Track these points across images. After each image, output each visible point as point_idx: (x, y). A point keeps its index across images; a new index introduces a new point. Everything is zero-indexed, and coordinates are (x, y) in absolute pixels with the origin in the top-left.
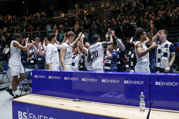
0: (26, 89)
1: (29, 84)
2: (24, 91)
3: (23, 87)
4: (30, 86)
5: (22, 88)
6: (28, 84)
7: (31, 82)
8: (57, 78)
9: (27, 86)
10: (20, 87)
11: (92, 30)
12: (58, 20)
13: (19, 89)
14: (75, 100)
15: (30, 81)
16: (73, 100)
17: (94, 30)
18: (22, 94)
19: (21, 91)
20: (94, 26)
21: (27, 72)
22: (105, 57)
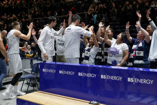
0: (34, 84)
1: (37, 78)
2: (31, 86)
3: (31, 81)
4: (38, 81)
5: (29, 82)
6: (35, 78)
7: (38, 76)
8: (69, 73)
9: (34, 80)
10: (28, 81)
11: (111, 15)
12: (71, 4)
13: (26, 83)
14: (92, 102)
15: (38, 74)
16: (89, 102)
17: (114, 15)
18: (29, 89)
19: (28, 86)
20: (113, 10)
21: (35, 64)
22: (134, 48)
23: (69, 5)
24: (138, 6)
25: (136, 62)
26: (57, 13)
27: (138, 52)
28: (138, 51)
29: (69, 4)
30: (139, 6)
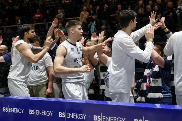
22: (147, 74)
23: (49, 6)
24: (156, 7)
25: (151, 95)
26: (19, 21)
27: (152, 80)
28: (153, 78)
29: (51, 4)
30: (158, 7)
